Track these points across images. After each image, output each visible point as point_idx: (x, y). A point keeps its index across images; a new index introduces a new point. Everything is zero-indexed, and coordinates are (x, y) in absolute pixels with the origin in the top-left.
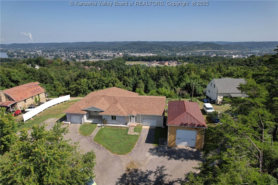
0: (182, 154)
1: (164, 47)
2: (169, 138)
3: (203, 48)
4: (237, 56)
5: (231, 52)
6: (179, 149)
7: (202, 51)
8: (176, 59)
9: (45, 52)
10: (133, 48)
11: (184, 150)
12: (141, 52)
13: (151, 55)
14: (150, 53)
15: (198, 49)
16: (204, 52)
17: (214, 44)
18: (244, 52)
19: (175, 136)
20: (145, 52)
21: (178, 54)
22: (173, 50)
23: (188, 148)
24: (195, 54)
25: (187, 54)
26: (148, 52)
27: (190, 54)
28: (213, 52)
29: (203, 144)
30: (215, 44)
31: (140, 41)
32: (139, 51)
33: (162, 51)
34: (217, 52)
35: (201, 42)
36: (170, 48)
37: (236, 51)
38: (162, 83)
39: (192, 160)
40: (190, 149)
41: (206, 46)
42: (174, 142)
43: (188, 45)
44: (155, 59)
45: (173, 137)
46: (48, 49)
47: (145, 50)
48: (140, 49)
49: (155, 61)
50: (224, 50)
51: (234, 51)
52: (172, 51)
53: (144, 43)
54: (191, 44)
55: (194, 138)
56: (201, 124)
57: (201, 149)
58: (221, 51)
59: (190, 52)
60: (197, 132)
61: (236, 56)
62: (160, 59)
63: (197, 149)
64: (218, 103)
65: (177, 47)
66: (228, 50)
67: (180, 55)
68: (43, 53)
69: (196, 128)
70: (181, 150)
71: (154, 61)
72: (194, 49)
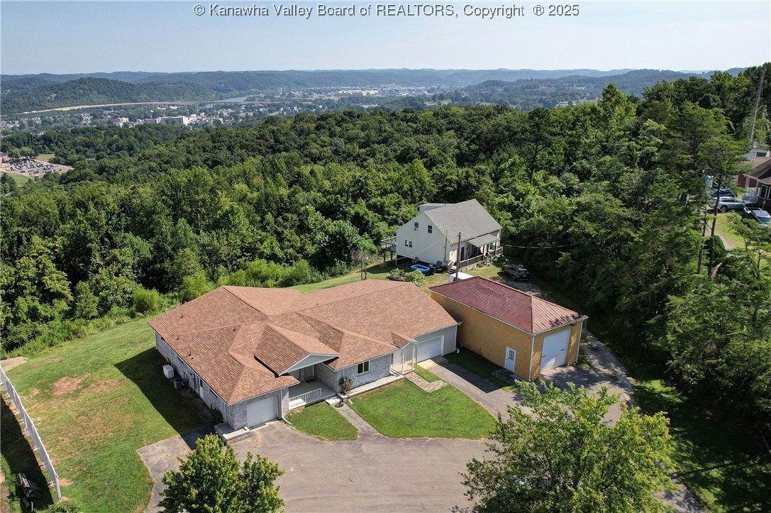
3: (76, 99)
4: (194, 118)
5: (171, 107)
7: (76, 108)
15: (61, 100)
16: (84, 110)
17: (112, 81)
24: (54, 122)
25: (25, 121)
27: (38, 120)
28: (115, 108)
30: (115, 82)
34: (126, 108)
35: (60, 76)
41: (84, 89)
50: (146, 100)
51: (179, 102)
58: (140, 106)
59: (34, 115)
61: (191, 119)
66: (160, 101)
72: (47, 104)
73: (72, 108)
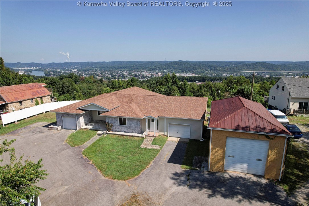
0: (238, 187)
1: (208, 66)
2: (212, 155)
3: (253, 69)
5: (289, 73)
6: (230, 176)
8: (222, 79)
9: (80, 71)
10: (173, 68)
11: (241, 180)
12: (182, 72)
13: (194, 75)
14: (193, 73)
15: (248, 69)
16: (256, 72)
18: (306, 73)
19: (224, 151)
20: (186, 72)
21: (224, 75)
22: (219, 71)
23: (248, 176)
24: (244, 75)
25: (235, 74)
26: (189, 72)
27: (239, 74)
28: (266, 72)
29: (281, 170)
30: (269, 64)
31: (182, 61)
32: (179, 71)
33: (206, 71)
34: (270, 73)
35: (251, 62)
36: (215, 68)
37: (295, 72)
38: (203, 93)
39: (261, 201)
40: (255, 179)
41: (257, 66)
42: (221, 164)
43: (236, 65)
44: (197, 79)
45: (220, 152)
46: (84, 68)
47: (186, 71)
48: (181, 69)
49: (198, 82)
50: (279, 70)
51: (293, 72)
52: (217, 71)
53: (186, 62)
54: (240, 64)
55: (262, 157)
56: (277, 129)
57: (278, 180)
58: (276, 72)
59: (238, 73)
60: (268, 144)
62: (203, 79)
63: (268, 179)
64: (292, 112)
65: (224, 67)
66: (285, 71)
67: (226, 75)
68: (78, 72)
69: (267, 136)
70: (236, 180)
71: (196, 82)
72: (243, 70)
73: (251, 71)
